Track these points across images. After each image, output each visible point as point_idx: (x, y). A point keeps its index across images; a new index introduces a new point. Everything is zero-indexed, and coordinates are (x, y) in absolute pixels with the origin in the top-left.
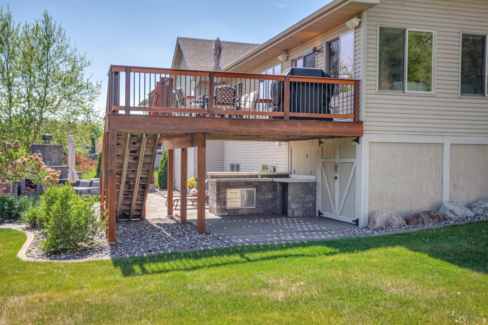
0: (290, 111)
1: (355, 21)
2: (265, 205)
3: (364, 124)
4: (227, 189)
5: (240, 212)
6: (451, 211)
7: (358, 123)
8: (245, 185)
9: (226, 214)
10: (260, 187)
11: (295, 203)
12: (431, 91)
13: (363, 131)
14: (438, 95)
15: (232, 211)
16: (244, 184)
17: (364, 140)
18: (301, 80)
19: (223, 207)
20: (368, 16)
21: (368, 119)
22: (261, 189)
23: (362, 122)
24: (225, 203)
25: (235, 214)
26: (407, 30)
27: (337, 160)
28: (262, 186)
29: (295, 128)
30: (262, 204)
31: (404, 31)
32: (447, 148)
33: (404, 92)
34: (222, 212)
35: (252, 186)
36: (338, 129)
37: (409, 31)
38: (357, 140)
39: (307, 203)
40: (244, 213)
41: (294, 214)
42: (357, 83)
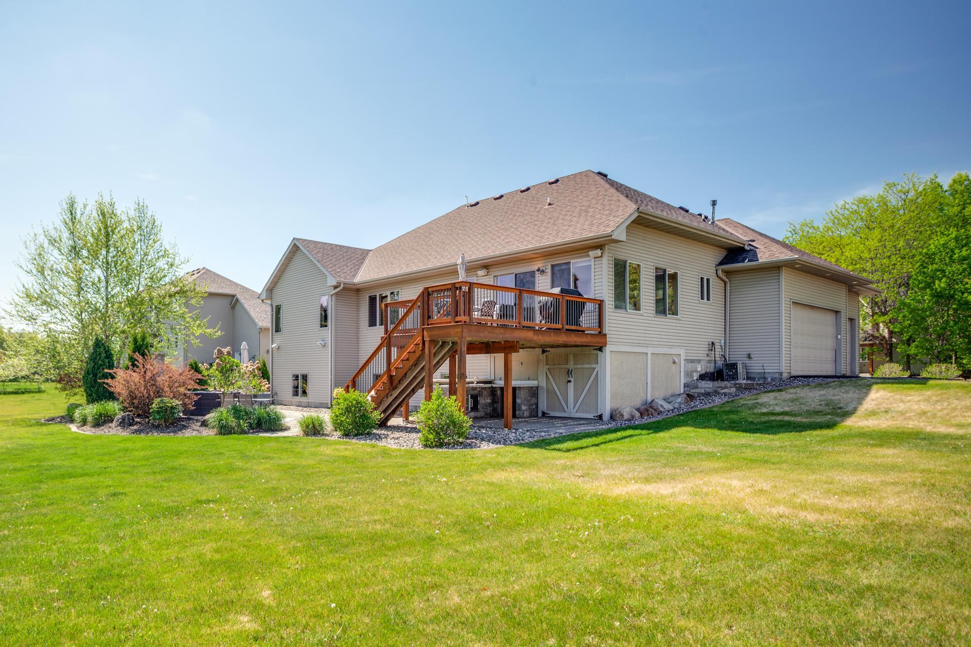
0: (567, 324)
1: (598, 252)
3: (608, 336)
6: (661, 406)
7: (601, 334)
12: (640, 310)
13: (606, 342)
14: (645, 314)
17: (608, 349)
18: (571, 299)
20: (608, 249)
21: (610, 332)
23: (605, 335)
26: (628, 261)
27: (571, 366)
29: (570, 338)
31: (626, 261)
32: (649, 356)
33: (627, 311)
37: (630, 263)
38: (600, 349)
39: (532, 405)
42: (600, 304)
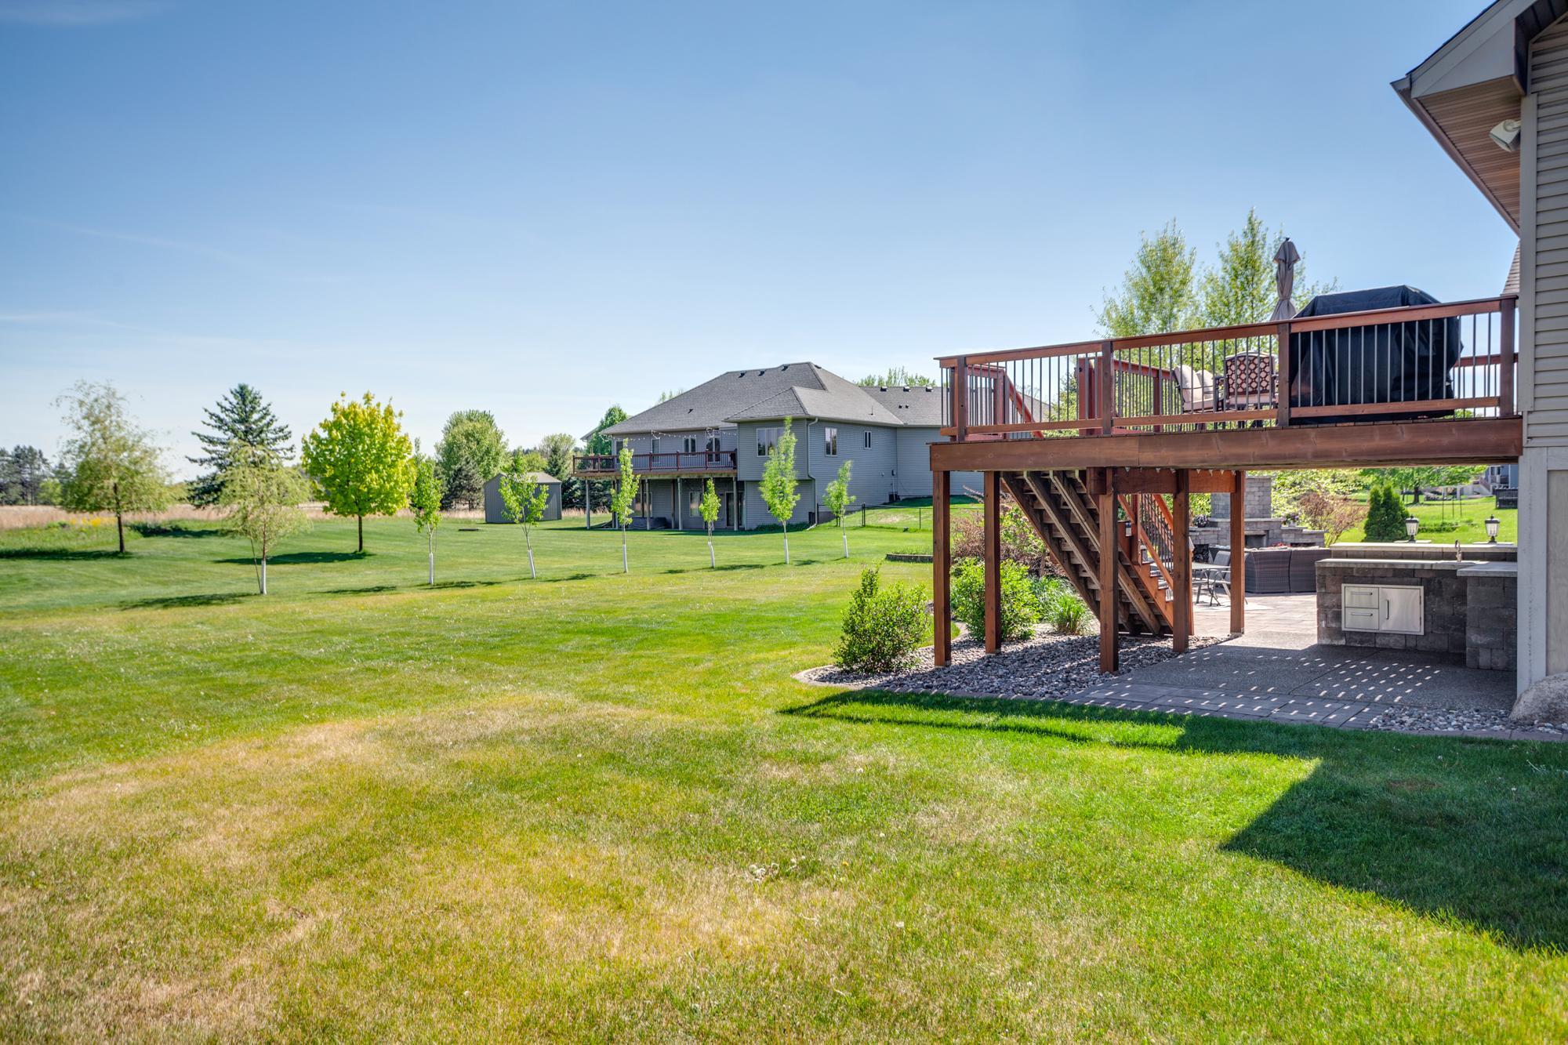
2: (1455, 630)
3: (1528, 419)
4: (1343, 585)
5: (1380, 642)
8: (1394, 576)
9: (1343, 642)
10: (1440, 583)
11: (1479, 630)
13: (1521, 439)
15: (1357, 638)
16: (1390, 574)
17: (1529, 464)
18: (1337, 325)
19: (1334, 625)
21: (1541, 405)
22: (1441, 587)
23: (1518, 417)
24: (1338, 616)
25: (1365, 645)
28: (1443, 581)
29: (1299, 445)
30: (1444, 627)
34: (1330, 637)
35: (1414, 580)
36: (1431, 439)
40: (1392, 645)
41: (1477, 661)
